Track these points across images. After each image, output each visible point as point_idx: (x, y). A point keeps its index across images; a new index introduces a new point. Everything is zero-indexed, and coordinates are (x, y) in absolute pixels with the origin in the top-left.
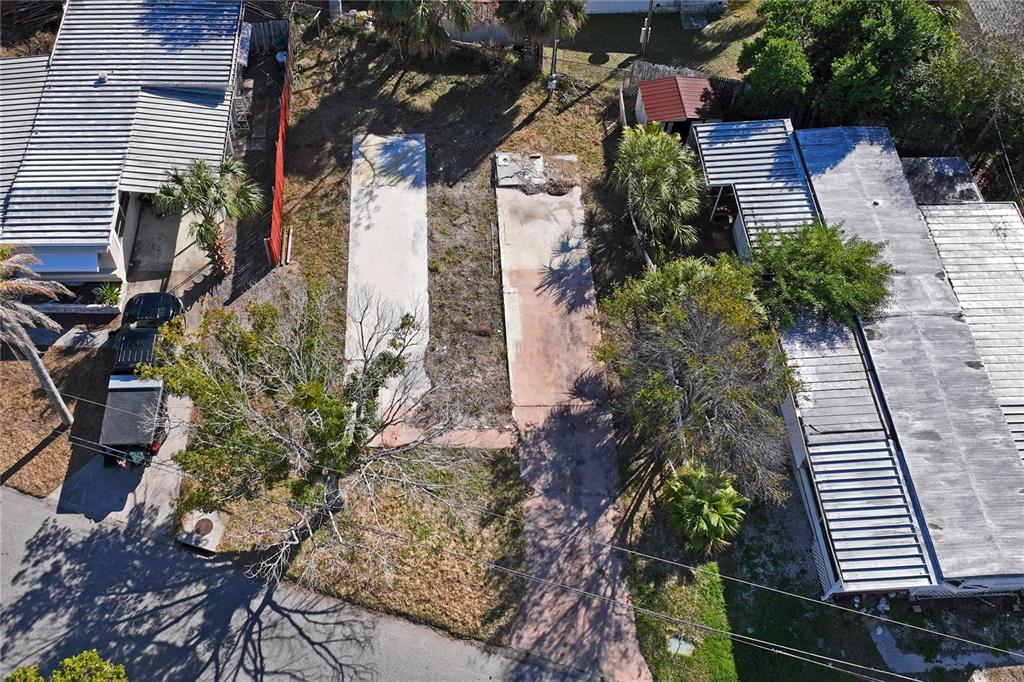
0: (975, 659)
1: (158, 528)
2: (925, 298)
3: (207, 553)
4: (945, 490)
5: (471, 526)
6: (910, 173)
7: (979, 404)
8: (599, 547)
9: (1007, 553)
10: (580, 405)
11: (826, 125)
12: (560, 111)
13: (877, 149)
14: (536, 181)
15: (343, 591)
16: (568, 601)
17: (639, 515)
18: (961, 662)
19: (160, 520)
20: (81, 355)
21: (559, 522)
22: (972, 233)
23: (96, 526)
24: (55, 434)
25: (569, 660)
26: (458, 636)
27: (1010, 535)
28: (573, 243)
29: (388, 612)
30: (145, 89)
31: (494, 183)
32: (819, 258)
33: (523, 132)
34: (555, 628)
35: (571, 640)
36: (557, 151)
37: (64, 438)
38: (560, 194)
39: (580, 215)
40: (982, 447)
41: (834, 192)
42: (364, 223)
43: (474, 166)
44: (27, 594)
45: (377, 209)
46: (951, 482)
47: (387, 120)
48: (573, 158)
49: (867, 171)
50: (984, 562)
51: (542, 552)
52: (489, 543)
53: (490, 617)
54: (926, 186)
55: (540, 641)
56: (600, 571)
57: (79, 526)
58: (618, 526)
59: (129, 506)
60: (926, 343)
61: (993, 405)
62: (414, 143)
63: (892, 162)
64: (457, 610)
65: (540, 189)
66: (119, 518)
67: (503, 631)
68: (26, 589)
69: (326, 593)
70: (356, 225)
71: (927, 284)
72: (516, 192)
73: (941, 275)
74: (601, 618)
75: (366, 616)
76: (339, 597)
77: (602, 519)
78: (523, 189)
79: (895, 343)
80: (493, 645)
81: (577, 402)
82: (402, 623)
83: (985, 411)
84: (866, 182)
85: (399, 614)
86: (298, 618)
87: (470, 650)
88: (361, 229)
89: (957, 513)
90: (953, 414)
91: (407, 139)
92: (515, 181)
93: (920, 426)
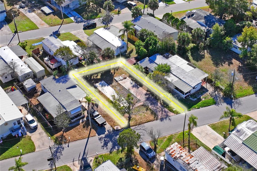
0: (200, 96)
1: (112, 131)
2: (174, 67)
3: (120, 130)
4: (188, 81)
5: (146, 111)
6: (164, 56)
7: (186, 73)
8: (160, 107)
9: (197, 82)
10: (147, 96)
11: (152, 56)
12: (117, 71)
13: (159, 56)
14: (122, 79)
15: (138, 124)
16: (161, 112)
17: (161, 102)
18: (199, 97)
19: (111, 130)
20: (85, 122)
21: (154, 107)
22: (174, 59)
23: (105, 135)
24: (91, 130)
25: (165, 116)
26: (153, 121)
27: (196, 81)
28: (132, 83)
29: (144, 123)
30: (67, 89)
31: (117, 81)
32: (162, 67)
33: (115, 75)
34: (162, 115)
35: (164, 115)
36: (121, 75)
37: (92, 129)
38: (126, 79)
39: (130, 80)
40: (189, 76)
41: (158, 62)
42: (106, 92)
43: (113, 81)
44: (104, 143)
45: (105, 90)
46: (188, 80)
47: (96, 81)
48: (124, 74)
49: (160, 58)
50: (195, 84)
51: (155, 110)
52: (149, 112)
53: (155, 117)
54: (166, 57)
55: (161, 117)
56: (162, 108)
57: (103, 136)
58: (160, 104)
59: (107, 131)
60: (177, 70)
61: (187, 72)
62: (102, 82)
63: (161, 56)
64: (151, 119)
65: (123, 79)
66: (107, 133)
67: (157, 118)
68: (103, 143)
69: (136, 125)
70: (105, 93)
71: (173, 65)
72: (120, 81)
73: (174, 64)
74: (165, 112)
75: (142, 125)
76: (138, 125)
77: (158, 104)
78: (121, 80)
79: (175, 72)
80: (157, 119)
81: (146, 96)
82: (146, 123)
83: (187, 73)
84: (160, 59)
85: (145, 123)
86: (135, 129)
87: (155, 121)
88: (106, 93)
89: (190, 82)
90: (184, 75)
91: (101, 82)
92: (119, 80)
93: (182, 77)
